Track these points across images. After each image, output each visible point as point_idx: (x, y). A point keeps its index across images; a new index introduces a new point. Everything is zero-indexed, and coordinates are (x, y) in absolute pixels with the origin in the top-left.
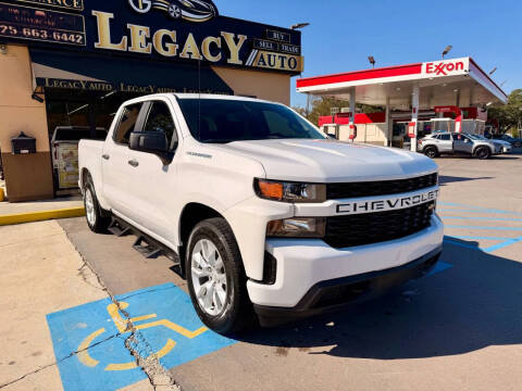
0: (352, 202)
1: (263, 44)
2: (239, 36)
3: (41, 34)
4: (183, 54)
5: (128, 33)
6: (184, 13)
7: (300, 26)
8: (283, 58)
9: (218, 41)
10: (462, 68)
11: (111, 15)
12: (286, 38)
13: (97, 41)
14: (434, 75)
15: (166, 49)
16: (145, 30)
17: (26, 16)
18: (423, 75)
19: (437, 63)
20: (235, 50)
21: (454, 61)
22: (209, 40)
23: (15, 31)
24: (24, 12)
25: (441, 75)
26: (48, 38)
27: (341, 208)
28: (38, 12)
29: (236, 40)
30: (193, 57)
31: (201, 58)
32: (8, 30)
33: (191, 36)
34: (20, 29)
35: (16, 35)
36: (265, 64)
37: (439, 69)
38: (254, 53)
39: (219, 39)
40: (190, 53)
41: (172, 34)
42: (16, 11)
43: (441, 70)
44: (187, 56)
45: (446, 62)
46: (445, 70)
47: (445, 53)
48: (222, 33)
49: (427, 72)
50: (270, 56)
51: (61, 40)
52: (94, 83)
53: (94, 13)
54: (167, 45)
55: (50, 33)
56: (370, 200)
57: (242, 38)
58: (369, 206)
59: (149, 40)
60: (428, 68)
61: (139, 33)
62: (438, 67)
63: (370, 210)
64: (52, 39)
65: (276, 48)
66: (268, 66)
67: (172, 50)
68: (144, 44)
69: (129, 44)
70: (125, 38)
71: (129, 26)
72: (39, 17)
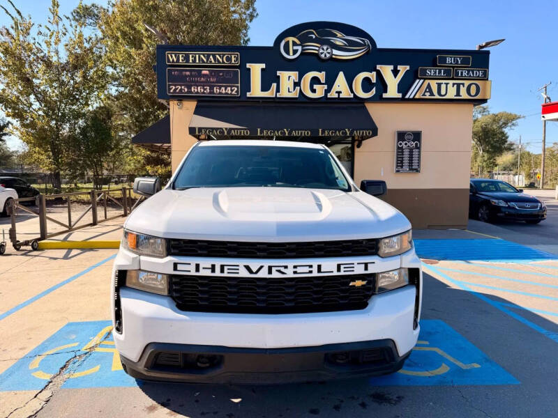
0: (193, 261)
2: (399, 68)
3: (205, 89)
4: (333, 95)
5: (277, 80)
6: (335, 52)
7: (488, 44)
8: (459, 85)
9: (373, 76)
11: (263, 66)
12: (465, 61)
13: (250, 91)
15: (314, 91)
16: (294, 75)
17: (195, 76)
20: (392, 83)
22: (362, 76)
23: (186, 90)
24: (193, 73)
26: (210, 93)
27: (179, 267)
28: (204, 72)
29: (395, 72)
30: (342, 96)
31: (352, 96)
32: (181, 89)
33: (341, 75)
34: (189, 87)
35: (187, 92)
36: (432, 94)
38: (418, 83)
39: (374, 73)
40: (339, 93)
41: (321, 76)
42: (188, 73)
44: (336, 96)
48: (378, 67)
50: (439, 85)
51: (220, 93)
52: (234, 129)
53: (248, 65)
54: (315, 87)
55: (211, 88)
56: (218, 262)
57: (403, 69)
58: (218, 269)
59: (296, 84)
61: (287, 79)
63: (218, 273)
64: (213, 93)
65: (450, 74)
66: (437, 97)
67: (320, 91)
68: (291, 89)
69: (278, 91)
70: (274, 85)
71: (279, 73)
72: (205, 75)
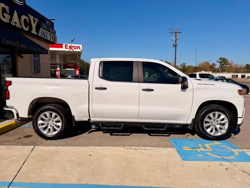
1: (44, 26)
7: (53, 19)
8: (51, 35)
10: (80, 49)
12: (51, 25)
14: (68, 50)
15: (4, 17)
18: (63, 49)
19: (70, 45)
20: (34, 25)
21: (77, 45)
22: (24, 17)
25: (72, 50)
29: (34, 21)
30: (17, 26)
31: (21, 27)
33: (16, 12)
36: (45, 36)
37: (71, 47)
38: (41, 30)
39: (28, 18)
40: (16, 23)
41: (7, 8)
43: (71, 48)
44: (14, 24)
45: (73, 45)
46: (73, 48)
47: (72, 41)
48: (29, 15)
49: (66, 48)
50: (46, 33)
54: (5, 14)
57: (36, 20)
60: (66, 47)
62: (70, 47)
65: (48, 29)
66: (46, 38)
67: (7, 18)
